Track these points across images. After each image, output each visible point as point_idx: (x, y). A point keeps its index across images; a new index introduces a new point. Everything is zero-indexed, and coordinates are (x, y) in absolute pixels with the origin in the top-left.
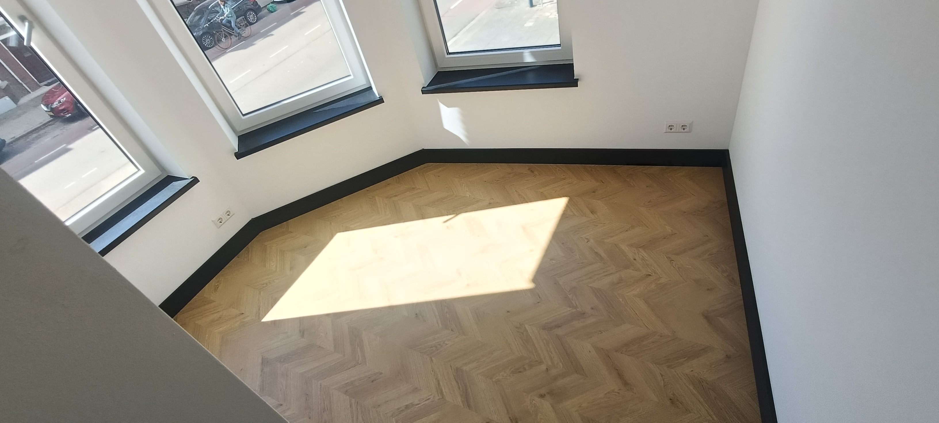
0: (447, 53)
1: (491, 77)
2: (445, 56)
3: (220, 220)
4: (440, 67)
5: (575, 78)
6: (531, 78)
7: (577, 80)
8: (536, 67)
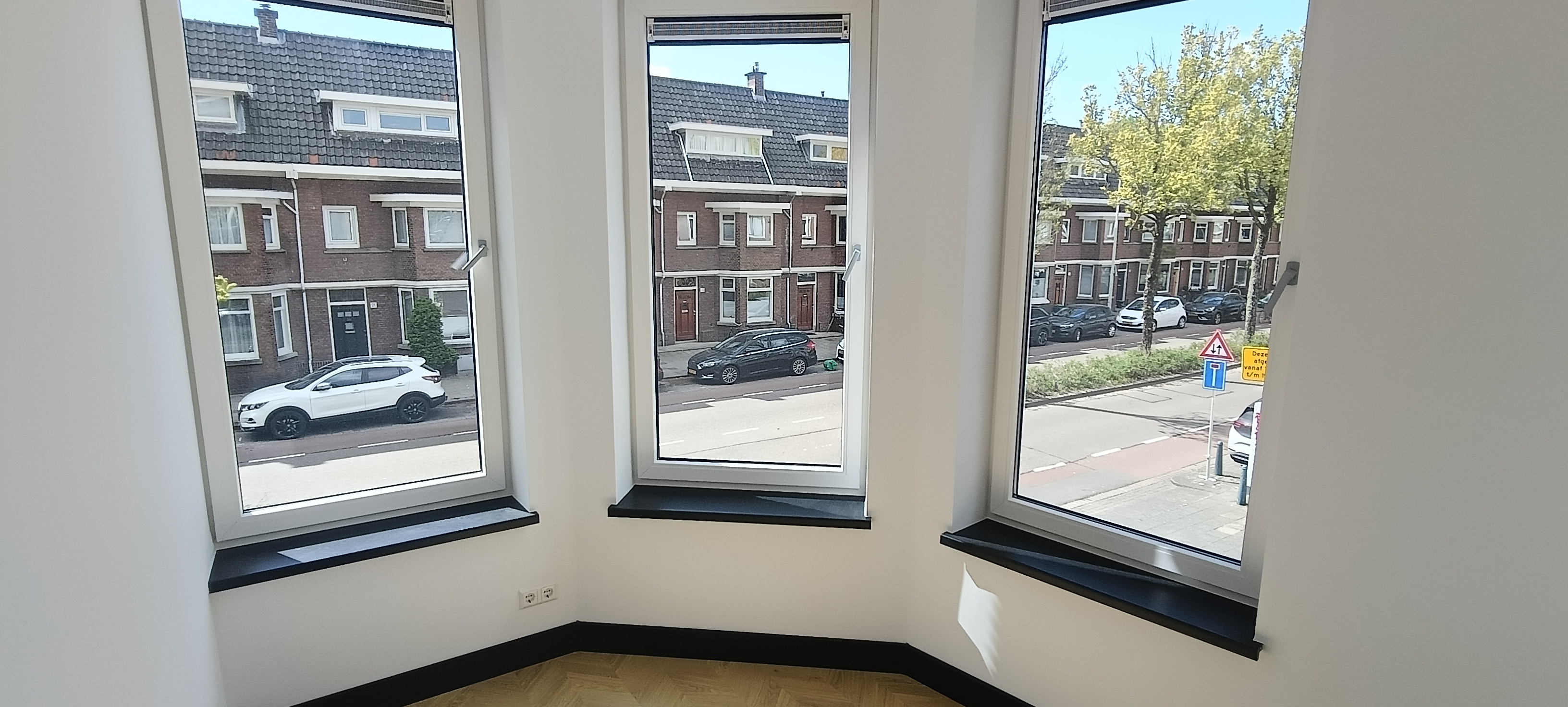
0: (1014, 494)
1: (1078, 566)
2: (1007, 498)
3: (530, 598)
4: (994, 512)
5: (1254, 640)
6: (1160, 602)
7: (1259, 646)
8: (1178, 584)
